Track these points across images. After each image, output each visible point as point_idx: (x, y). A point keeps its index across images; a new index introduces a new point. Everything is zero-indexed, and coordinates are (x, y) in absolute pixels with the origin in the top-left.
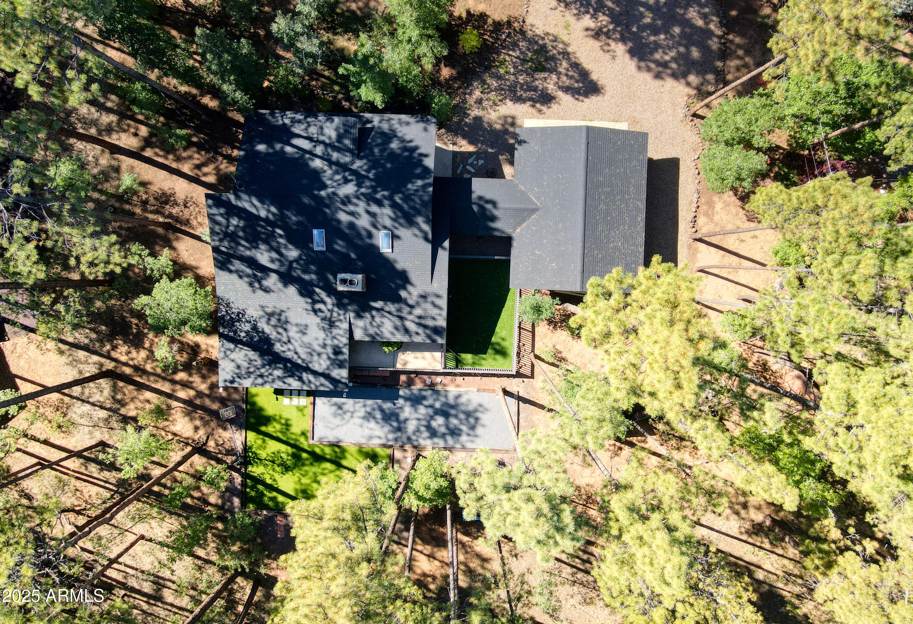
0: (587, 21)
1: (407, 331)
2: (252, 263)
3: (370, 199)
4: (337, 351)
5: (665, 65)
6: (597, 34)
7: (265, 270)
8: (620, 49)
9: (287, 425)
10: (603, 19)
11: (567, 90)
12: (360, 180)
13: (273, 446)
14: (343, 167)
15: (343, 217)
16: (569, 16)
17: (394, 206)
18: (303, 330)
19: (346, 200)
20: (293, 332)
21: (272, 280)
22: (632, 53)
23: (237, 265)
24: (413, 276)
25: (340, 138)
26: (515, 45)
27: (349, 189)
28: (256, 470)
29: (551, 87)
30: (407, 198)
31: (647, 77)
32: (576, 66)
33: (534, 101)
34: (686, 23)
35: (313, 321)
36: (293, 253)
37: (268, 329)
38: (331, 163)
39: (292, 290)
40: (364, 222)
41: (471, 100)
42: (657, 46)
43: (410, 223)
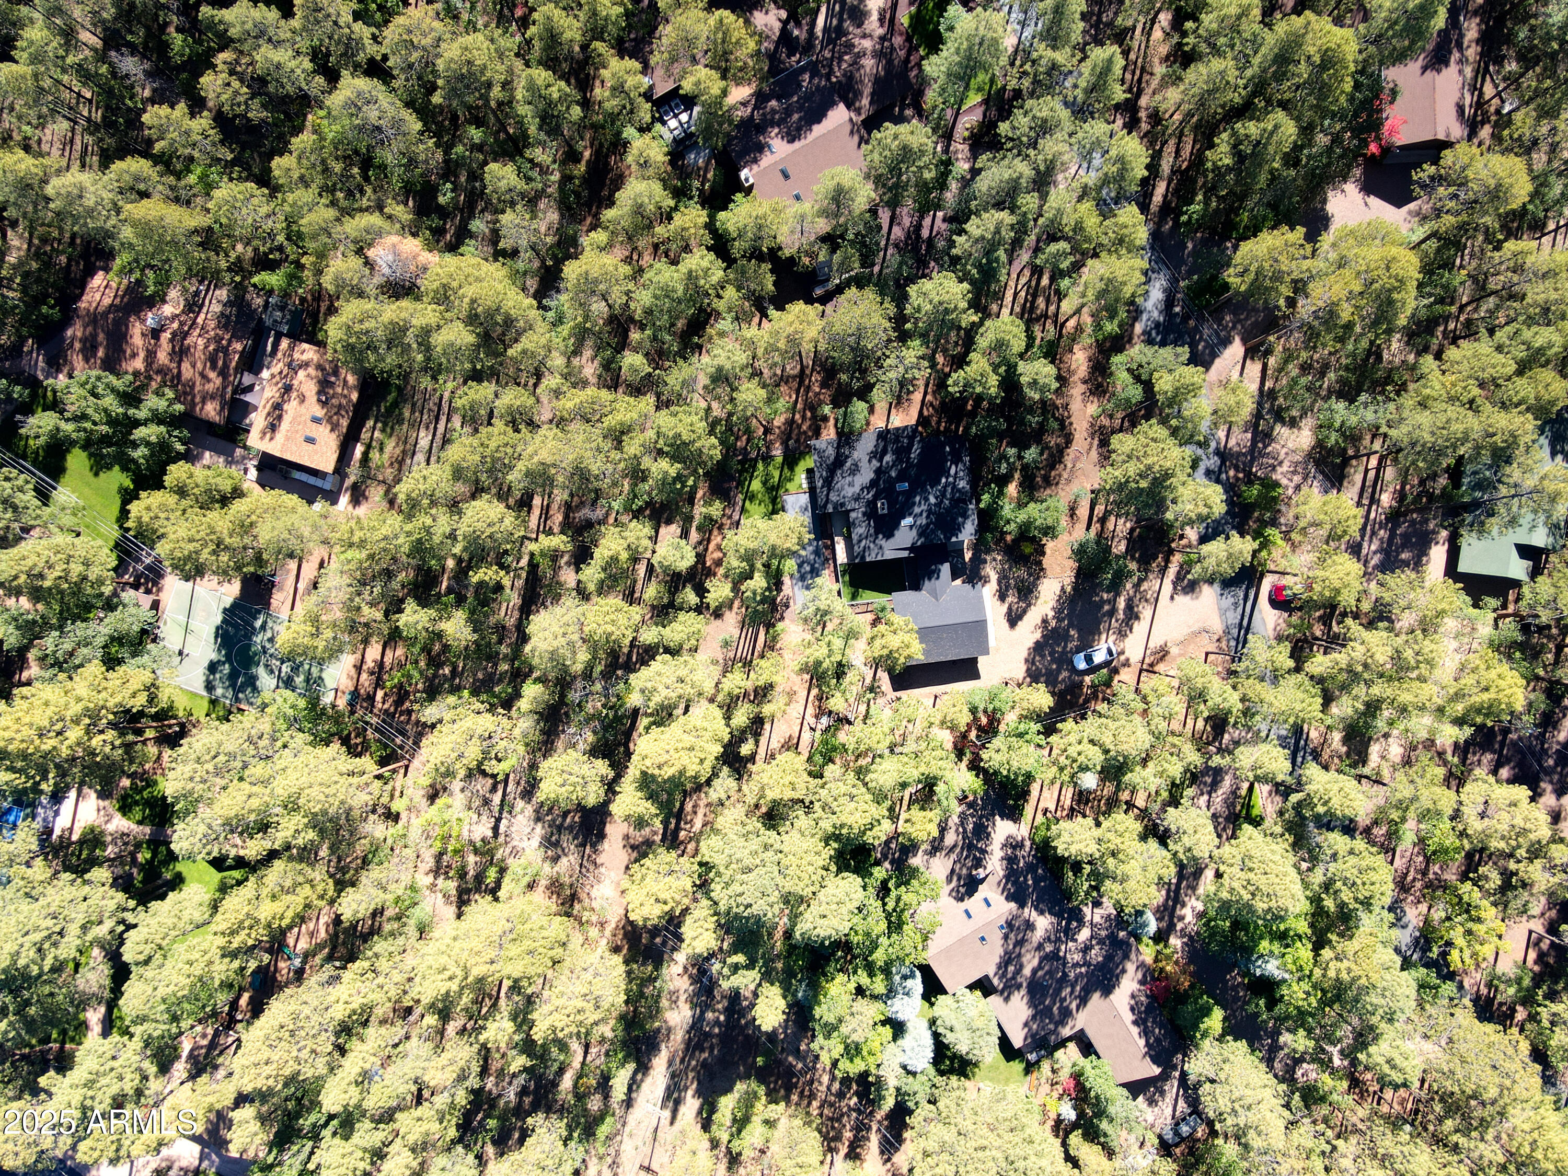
0: (1051, 614)
1: (860, 541)
2: (884, 452)
3: (929, 512)
4: (843, 505)
5: (1033, 663)
6: (1045, 621)
7: (881, 460)
8: (1038, 635)
9: (790, 480)
10: (1053, 623)
11: (1010, 609)
12: (938, 505)
13: (776, 474)
14: (943, 494)
15: (918, 499)
16: (1052, 603)
17: (928, 525)
18: (851, 484)
19: (927, 499)
20: (849, 479)
21: (876, 464)
22: (1037, 643)
23: (882, 444)
24: (892, 540)
25: (959, 490)
26: (1030, 575)
27: (932, 500)
28: (760, 466)
29: (1009, 599)
30: (933, 531)
31: (1025, 654)
32: (1025, 612)
33: (1000, 591)
34: (1059, 671)
35: (857, 489)
36: (893, 474)
37: (848, 464)
38: (945, 487)
39: (872, 475)
40: (917, 510)
41: (995, 555)
42: (1043, 656)
43: (920, 535)
